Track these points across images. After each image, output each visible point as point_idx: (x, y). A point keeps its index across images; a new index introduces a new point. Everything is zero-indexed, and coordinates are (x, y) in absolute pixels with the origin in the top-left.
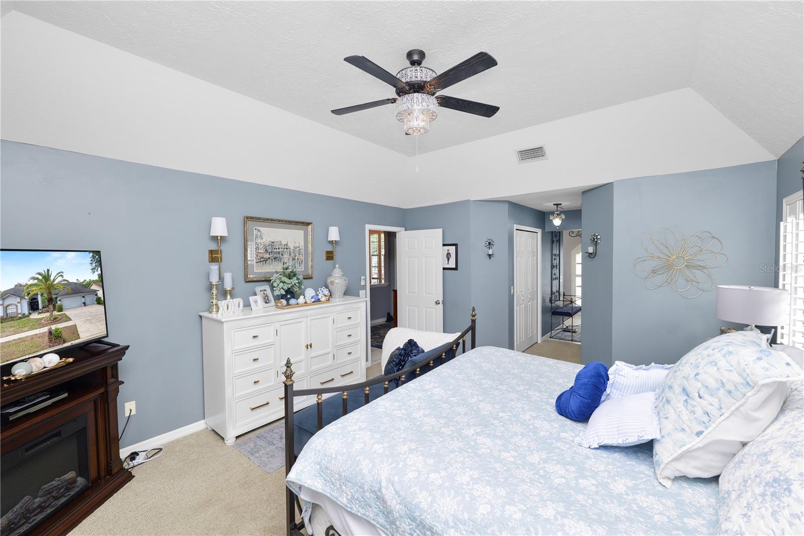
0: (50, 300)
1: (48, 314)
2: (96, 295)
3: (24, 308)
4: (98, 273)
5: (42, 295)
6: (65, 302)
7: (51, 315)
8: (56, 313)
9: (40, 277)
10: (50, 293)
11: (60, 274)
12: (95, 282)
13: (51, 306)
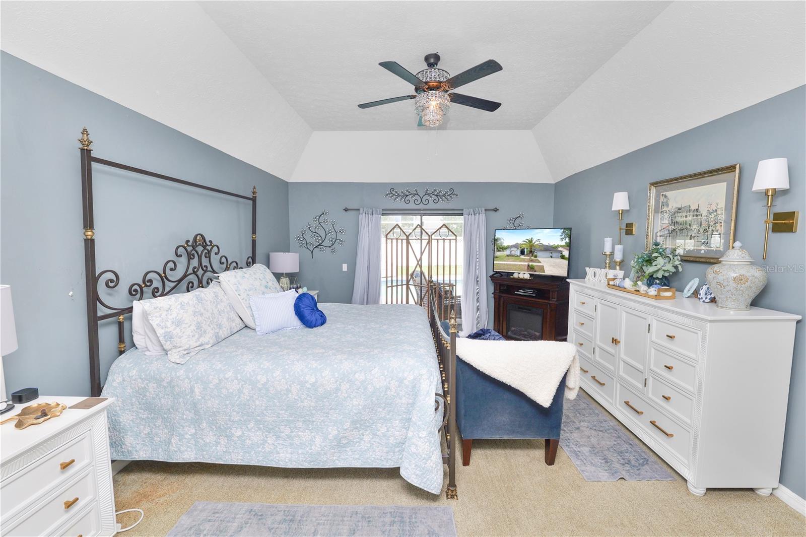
0: (531, 252)
1: (529, 258)
2: (561, 253)
3: (518, 253)
4: (565, 241)
5: (527, 249)
6: (539, 254)
7: (530, 258)
8: (533, 258)
9: (527, 241)
10: (531, 248)
11: (539, 240)
12: (562, 246)
13: (531, 255)
